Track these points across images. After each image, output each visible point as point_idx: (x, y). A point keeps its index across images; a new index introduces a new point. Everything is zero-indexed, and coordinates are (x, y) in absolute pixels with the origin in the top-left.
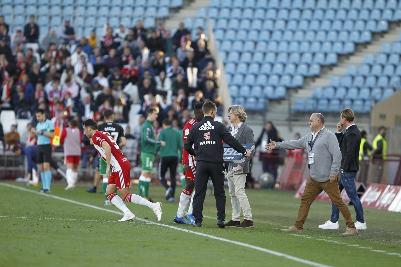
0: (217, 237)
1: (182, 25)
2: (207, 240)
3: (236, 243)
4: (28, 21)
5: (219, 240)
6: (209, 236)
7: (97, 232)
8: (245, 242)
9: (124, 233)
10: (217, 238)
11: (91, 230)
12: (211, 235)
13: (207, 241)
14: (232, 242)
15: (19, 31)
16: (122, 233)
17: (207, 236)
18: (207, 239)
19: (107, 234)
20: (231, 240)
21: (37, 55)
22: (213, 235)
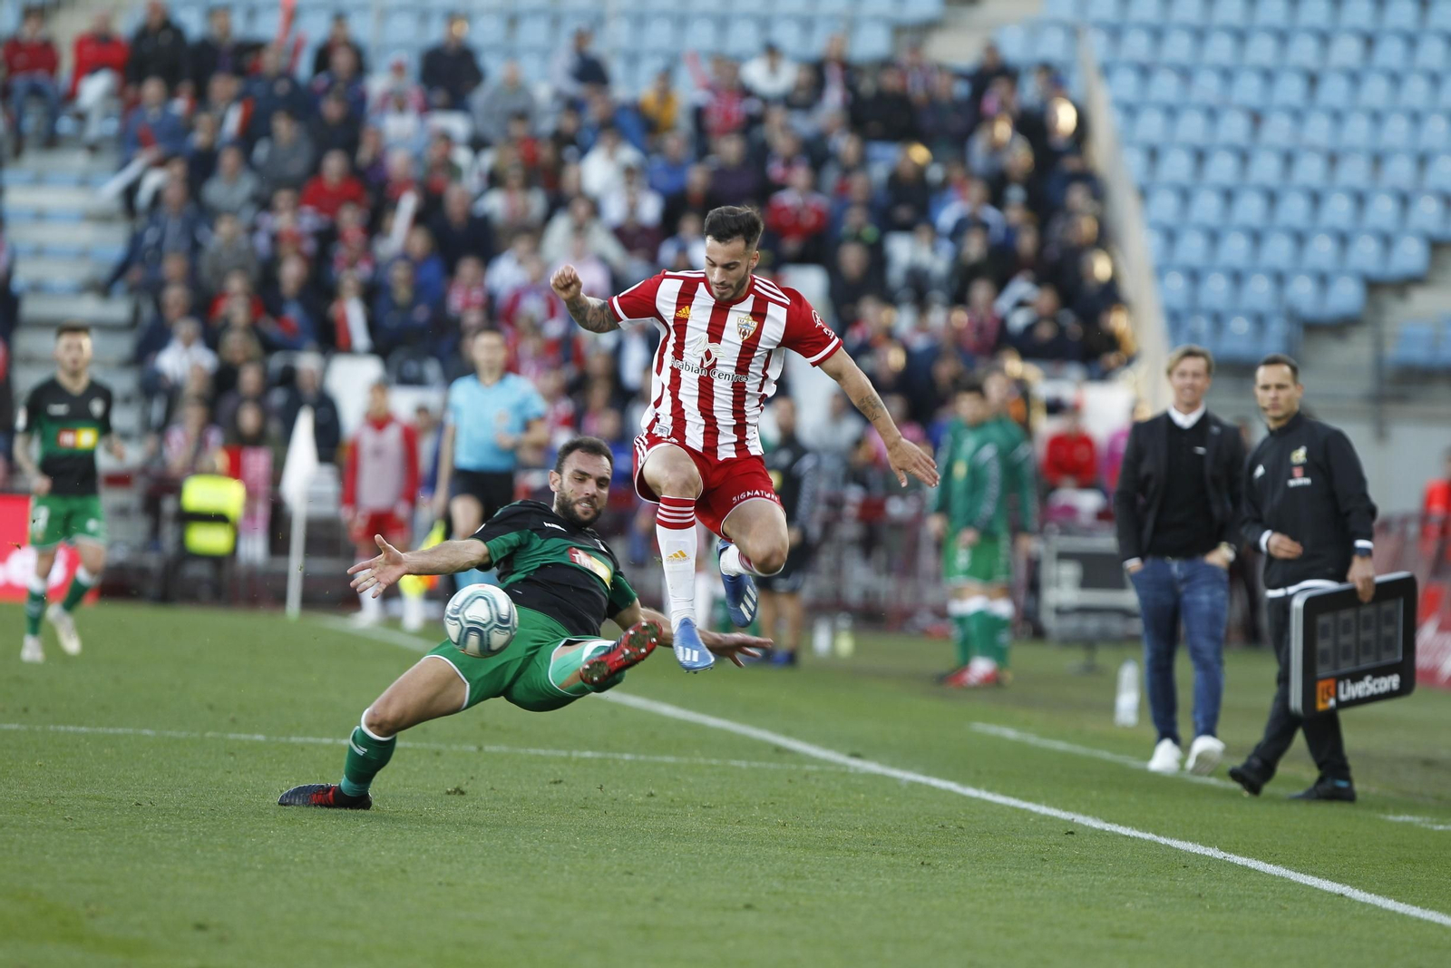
0: (1107, 822)
1: (991, 49)
2: (1072, 833)
3: (1176, 844)
4: (436, 33)
5: (1116, 836)
6: (1080, 819)
7: (672, 801)
8: (1209, 844)
9: (771, 806)
10: (1108, 827)
11: (653, 792)
12: (1086, 814)
13: (1070, 836)
14: (1163, 840)
15: (399, 69)
16: (765, 804)
17: (1073, 819)
18: (1071, 831)
19: (710, 807)
20: (1157, 834)
21: (462, 156)
22: (1094, 817)
